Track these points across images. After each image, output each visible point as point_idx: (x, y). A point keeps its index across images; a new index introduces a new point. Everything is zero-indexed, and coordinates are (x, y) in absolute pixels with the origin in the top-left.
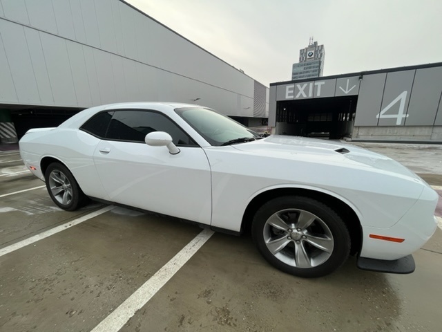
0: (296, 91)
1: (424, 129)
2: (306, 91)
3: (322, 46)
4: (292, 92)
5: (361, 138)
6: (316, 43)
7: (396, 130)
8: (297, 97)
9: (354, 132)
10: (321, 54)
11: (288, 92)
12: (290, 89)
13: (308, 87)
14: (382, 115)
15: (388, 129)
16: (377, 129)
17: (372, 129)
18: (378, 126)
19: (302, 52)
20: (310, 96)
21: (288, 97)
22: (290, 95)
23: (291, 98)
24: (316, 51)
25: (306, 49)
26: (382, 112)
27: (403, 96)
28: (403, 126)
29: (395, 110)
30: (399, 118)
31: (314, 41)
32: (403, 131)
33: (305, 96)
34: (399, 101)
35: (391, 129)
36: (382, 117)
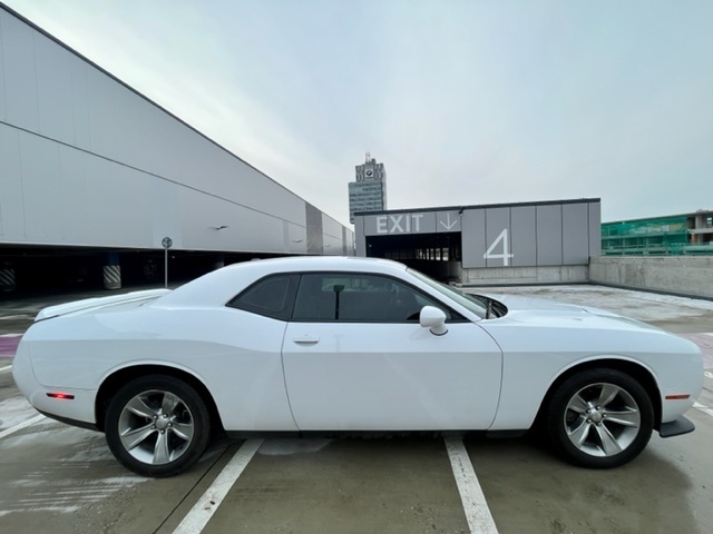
0: (389, 224)
1: (529, 269)
2: (403, 224)
3: (382, 165)
4: (385, 224)
5: (472, 282)
6: (374, 160)
7: (505, 272)
8: (392, 232)
9: (464, 275)
10: (382, 175)
11: (379, 225)
12: (382, 221)
13: (404, 220)
14: (488, 255)
15: (497, 271)
16: (486, 271)
17: (481, 271)
18: (487, 268)
19: (358, 169)
20: (408, 231)
21: (381, 232)
22: (382, 228)
23: (385, 232)
24: (375, 170)
25: (364, 166)
26: (489, 251)
27: (504, 234)
28: (510, 267)
29: (499, 250)
30: (506, 257)
31: (372, 157)
32: (511, 273)
33: (401, 231)
34: (502, 240)
35: (500, 271)
36: (489, 257)
